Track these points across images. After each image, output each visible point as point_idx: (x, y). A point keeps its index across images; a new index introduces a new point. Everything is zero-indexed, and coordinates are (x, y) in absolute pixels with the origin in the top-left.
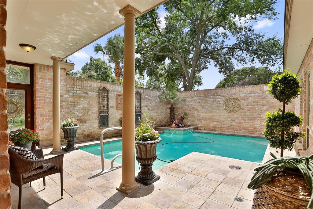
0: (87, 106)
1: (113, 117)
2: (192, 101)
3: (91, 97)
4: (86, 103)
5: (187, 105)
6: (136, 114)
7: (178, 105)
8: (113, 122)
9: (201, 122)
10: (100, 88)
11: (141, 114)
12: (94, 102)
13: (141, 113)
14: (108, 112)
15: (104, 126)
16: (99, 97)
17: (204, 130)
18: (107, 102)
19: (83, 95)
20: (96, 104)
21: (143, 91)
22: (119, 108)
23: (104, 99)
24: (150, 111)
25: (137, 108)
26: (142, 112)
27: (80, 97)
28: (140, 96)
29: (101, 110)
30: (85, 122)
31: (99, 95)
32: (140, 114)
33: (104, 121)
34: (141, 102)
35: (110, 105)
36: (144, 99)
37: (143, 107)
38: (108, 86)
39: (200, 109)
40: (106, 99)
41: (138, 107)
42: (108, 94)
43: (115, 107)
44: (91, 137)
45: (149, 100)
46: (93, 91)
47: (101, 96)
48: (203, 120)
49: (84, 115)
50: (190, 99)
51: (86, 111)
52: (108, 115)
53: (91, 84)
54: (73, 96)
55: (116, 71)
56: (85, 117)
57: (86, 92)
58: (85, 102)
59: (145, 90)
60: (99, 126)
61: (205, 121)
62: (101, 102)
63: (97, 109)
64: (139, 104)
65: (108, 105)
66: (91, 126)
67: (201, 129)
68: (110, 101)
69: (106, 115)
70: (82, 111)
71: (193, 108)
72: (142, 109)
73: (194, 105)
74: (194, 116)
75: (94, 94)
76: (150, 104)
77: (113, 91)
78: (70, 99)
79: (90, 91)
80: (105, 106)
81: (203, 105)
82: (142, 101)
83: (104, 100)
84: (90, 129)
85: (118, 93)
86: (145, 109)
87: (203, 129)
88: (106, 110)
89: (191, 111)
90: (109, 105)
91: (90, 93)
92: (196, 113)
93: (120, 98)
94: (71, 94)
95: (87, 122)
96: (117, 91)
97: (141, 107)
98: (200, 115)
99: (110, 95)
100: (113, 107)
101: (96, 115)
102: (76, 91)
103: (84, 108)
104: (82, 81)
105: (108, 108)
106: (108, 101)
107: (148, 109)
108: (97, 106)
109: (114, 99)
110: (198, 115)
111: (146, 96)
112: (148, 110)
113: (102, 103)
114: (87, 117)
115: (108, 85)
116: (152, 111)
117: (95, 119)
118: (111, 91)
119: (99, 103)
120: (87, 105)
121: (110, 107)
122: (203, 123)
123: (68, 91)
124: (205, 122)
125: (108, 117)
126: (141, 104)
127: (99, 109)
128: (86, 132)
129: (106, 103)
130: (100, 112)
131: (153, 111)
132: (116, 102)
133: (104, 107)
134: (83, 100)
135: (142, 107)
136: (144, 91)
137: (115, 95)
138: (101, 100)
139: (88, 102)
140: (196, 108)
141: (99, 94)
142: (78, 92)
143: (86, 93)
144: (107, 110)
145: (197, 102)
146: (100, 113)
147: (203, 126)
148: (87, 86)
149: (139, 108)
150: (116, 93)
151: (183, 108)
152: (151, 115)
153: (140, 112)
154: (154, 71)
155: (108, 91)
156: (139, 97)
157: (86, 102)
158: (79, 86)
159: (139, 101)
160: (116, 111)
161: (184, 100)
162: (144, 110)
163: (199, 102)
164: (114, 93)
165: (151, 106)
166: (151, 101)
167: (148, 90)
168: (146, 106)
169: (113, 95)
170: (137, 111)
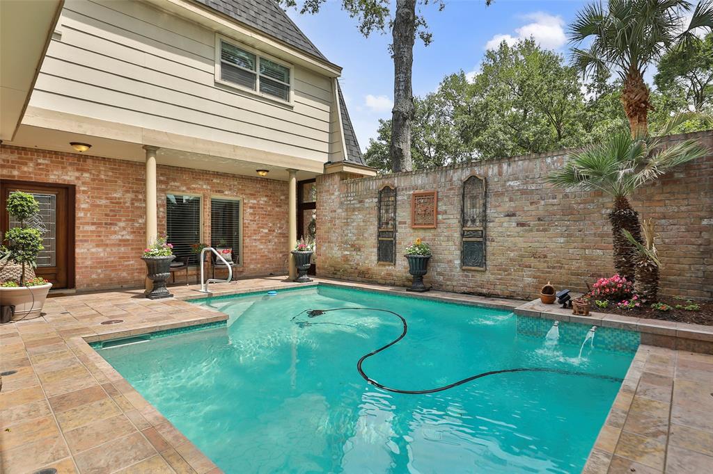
0: (362, 224)
1: (405, 244)
3: (367, 207)
6: (464, 239)
10: (381, 189)
11: (486, 239)
12: (371, 215)
14: (393, 233)
15: (386, 261)
16: (380, 206)
18: (393, 214)
19: (358, 206)
20: (374, 219)
21: (496, 171)
22: (419, 224)
23: (389, 208)
24: (531, 231)
25: (469, 223)
26: (491, 233)
27: (354, 210)
28: (485, 187)
29: (381, 230)
30: (359, 250)
31: (380, 201)
32: (481, 239)
33: (386, 251)
34: (485, 205)
35: (398, 219)
36: (499, 194)
37: (496, 220)
38: (396, 182)
40: (392, 208)
41: (473, 221)
42: (397, 196)
43: (409, 221)
44: (367, 276)
45: (523, 192)
46: (372, 197)
47: (384, 203)
49: (358, 239)
51: (361, 232)
52: (393, 239)
53: (368, 186)
54: (346, 210)
57: (362, 201)
58: (360, 216)
59: (505, 166)
60: (379, 260)
62: (382, 215)
65: (395, 220)
66: (367, 258)
68: (398, 211)
69: (389, 239)
70: (355, 231)
72: (489, 224)
75: (372, 202)
76: (530, 208)
77: (406, 189)
78: (343, 214)
79: (366, 198)
80: (389, 222)
83: (387, 211)
84: (366, 262)
85: (417, 192)
86: (506, 224)
88: (390, 230)
91: (367, 200)
93: (422, 201)
94: (345, 207)
95: (362, 250)
96: (416, 188)
97: (485, 220)
99: (400, 198)
100: (405, 223)
101: (375, 239)
102: (350, 201)
103: (358, 228)
104: (356, 184)
105: (395, 226)
106: (395, 213)
107: (521, 224)
109: (409, 206)
111: (511, 183)
112: (520, 229)
113: (385, 217)
114: (362, 243)
115: (396, 178)
116: (538, 230)
118: (403, 190)
119: (379, 216)
120: (363, 222)
121: (400, 223)
123: (342, 203)
125: (393, 243)
126: (485, 211)
127: (379, 228)
128: (362, 267)
129: (390, 215)
130: (380, 234)
131: (544, 230)
132: (413, 211)
133: (387, 223)
135: (490, 218)
136: (500, 167)
138: (383, 211)
139: (363, 217)
141: (378, 200)
142: (352, 202)
144: (393, 230)
146: (379, 236)
148: (363, 190)
149: (477, 223)
150: (412, 192)
152: (537, 244)
153: (483, 235)
155: (395, 191)
158: (353, 192)
159: (479, 202)
160: (412, 231)
162: (500, 229)
164: (408, 193)
165: (533, 213)
166: (536, 197)
167: (520, 163)
168: (508, 216)
169: (405, 198)
170: (468, 231)
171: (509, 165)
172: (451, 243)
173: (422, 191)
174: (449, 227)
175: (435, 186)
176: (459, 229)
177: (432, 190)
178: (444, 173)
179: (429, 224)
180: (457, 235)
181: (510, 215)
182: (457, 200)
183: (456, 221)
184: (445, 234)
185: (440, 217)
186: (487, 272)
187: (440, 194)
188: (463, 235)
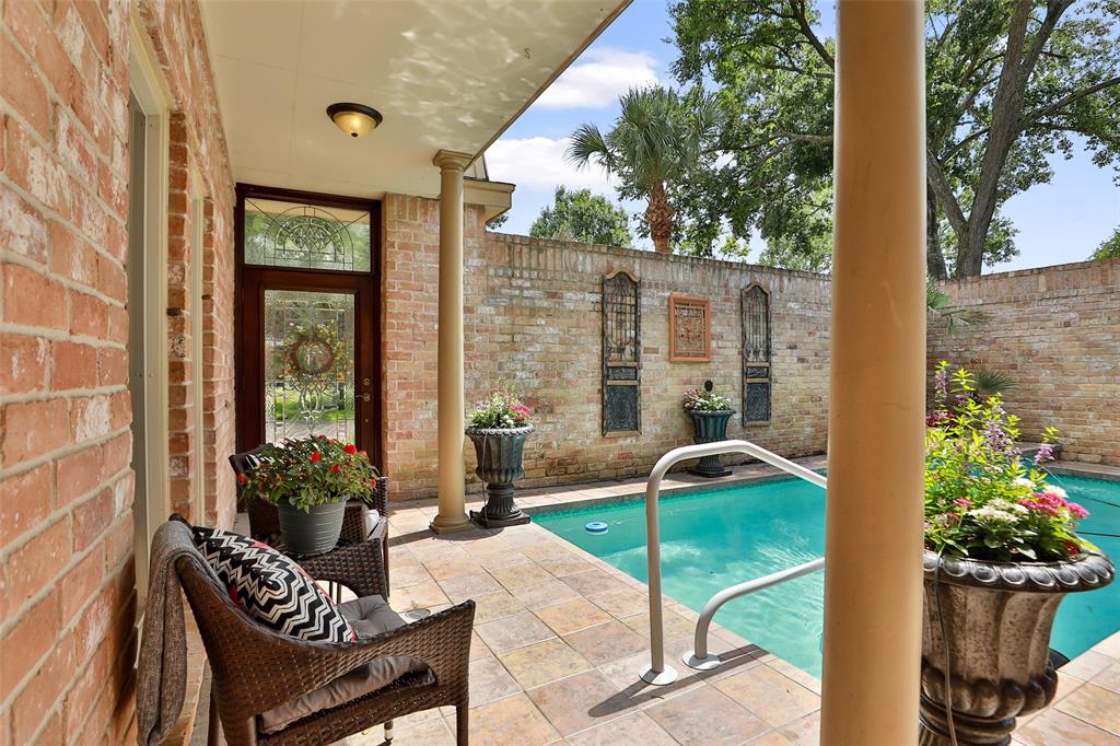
0: (558, 349)
1: (658, 391)
2: (1020, 320)
3: (572, 311)
4: (554, 336)
5: (993, 341)
6: (748, 380)
7: (940, 343)
8: (654, 415)
9: (1084, 423)
10: (608, 277)
11: (771, 379)
12: (583, 331)
13: (768, 375)
14: (636, 369)
15: (622, 429)
16: (603, 311)
17: (1102, 463)
18: (633, 332)
19: (545, 304)
20: (590, 340)
21: (777, 284)
22: (681, 355)
23: (623, 318)
24: (809, 368)
25: (751, 355)
26: (775, 372)
27: (533, 312)
28: (767, 305)
29: (609, 364)
30: (551, 411)
31: (603, 302)
32: (766, 380)
33: (620, 407)
34: (769, 330)
35: (645, 343)
36: (782, 318)
37: (779, 353)
38: (637, 267)
39: (1072, 358)
40: (630, 318)
41: (756, 353)
42: (637, 297)
43: (664, 349)
44: (571, 469)
45: (803, 319)
46: (582, 290)
47: (610, 306)
48: (1091, 414)
49: (547, 384)
50: (1008, 312)
51: (553, 369)
52: (636, 382)
53: (572, 262)
54: (509, 310)
55: (654, 219)
56: (551, 390)
57: (556, 293)
58: (551, 330)
59: (786, 280)
60: (604, 429)
61: (1107, 417)
62: (609, 331)
63: (596, 361)
64: (761, 338)
65: (637, 343)
66: (571, 428)
67: (1081, 456)
68: (644, 326)
69: (629, 383)
70: (540, 367)
71: (1029, 354)
72: (774, 359)
73: (1037, 339)
74: (1033, 392)
75: (583, 300)
76: (808, 339)
77: (657, 285)
78: (499, 320)
79: (568, 290)
80: (627, 347)
81: (1094, 336)
82: (774, 325)
83: (620, 324)
84: (570, 437)
85: (677, 294)
86: (788, 359)
87: (1099, 459)
88: (629, 364)
89: (1014, 367)
90: (639, 343)
91: (570, 294)
92: (1046, 380)
93: (685, 313)
94: (503, 302)
95: (558, 409)
96: (673, 287)
97: (768, 353)
98: (1077, 389)
99: (644, 301)
100: (656, 351)
101: (593, 384)
102: (521, 288)
103: (547, 357)
104: (540, 251)
105: (636, 356)
106: (637, 328)
107: (801, 360)
108: (597, 349)
109: (662, 319)
110: (1059, 387)
111: (792, 305)
112: (800, 365)
113: (615, 336)
114: (559, 393)
115: (638, 261)
116: (815, 368)
117: (590, 401)
118: (650, 286)
119: (603, 334)
120: (560, 343)
121: (647, 350)
122: (1098, 429)
123: (492, 292)
124: (1108, 423)
125: (636, 392)
126: (768, 339)
127: (603, 359)
128: (557, 451)
129: (628, 335)
130: (607, 371)
131: (820, 368)
132: (670, 330)
133: (621, 350)
134: (543, 322)
135: (773, 349)
136: (781, 281)
137: (666, 303)
138: (611, 324)
139: (561, 333)
140: (1047, 353)
141: (603, 298)
142: (526, 293)
143: (552, 296)
144: (636, 364)
145: (1050, 324)
146: (605, 377)
147: (1094, 445)
148: (558, 268)
149: (761, 357)
150: (667, 294)
151: (967, 354)
152: (813, 385)
153: (766, 372)
154: (789, 215)
155: (636, 285)
156: (762, 309)
157: (555, 332)
158: (530, 269)
159: (762, 325)
160: (669, 366)
161: (978, 318)
162: (783, 366)
163: (1067, 324)
164: (660, 294)
165: (811, 347)
166: (813, 327)
167: (799, 280)
168: (790, 348)
169: (657, 303)
170: (752, 367)
171: (790, 280)
172: (729, 387)
173: (684, 295)
174: (726, 361)
175: (705, 290)
176: (739, 365)
177: (700, 297)
178: (717, 272)
179: (696, 356)
180: (737, 374)
181: (793, 347)
182: (735, 317)
183: (735, 352)
184: (722, 372)
185: (714, 344)
186: (771, 427)
187: (712, 305)
188: (744, 374)
